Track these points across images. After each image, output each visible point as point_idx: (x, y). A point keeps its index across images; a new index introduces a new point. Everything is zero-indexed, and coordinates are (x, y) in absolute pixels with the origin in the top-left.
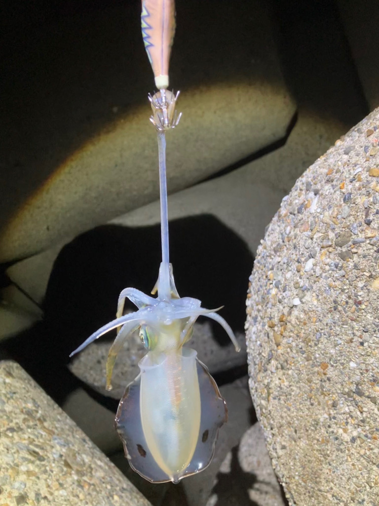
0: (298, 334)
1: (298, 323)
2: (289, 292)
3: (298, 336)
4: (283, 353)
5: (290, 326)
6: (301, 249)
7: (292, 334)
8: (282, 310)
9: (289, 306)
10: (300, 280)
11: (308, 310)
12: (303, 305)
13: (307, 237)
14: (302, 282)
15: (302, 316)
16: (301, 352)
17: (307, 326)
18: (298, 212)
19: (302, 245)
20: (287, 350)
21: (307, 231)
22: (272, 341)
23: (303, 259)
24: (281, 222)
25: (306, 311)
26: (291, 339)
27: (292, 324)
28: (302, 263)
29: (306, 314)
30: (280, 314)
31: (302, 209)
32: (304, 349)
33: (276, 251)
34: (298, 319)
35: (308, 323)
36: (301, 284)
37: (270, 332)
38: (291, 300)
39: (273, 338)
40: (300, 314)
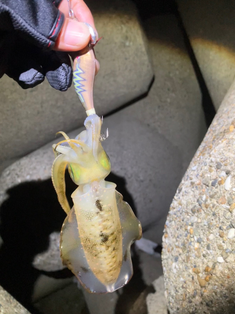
0: (222, 284)
1: (223, 276)
2: (213, 251)
3: (222, 285)
4: (208, 295)
5: (216, 277)
6: (221, 218)
7: (217, 283)
8: (207, 264)
9: (213, 262)
10: (223, 244)
11: (231, 268)
12: (227, 264)
13: (225, 209)
14: (226, 246)
15: (226, 272)
16: (224, 296)
17: (230, 279)
18: (212, 185)
19: (221, 215)
20: (212, 294)
21: (224, 204)
22: (197, 283)
23: (225, 227)
24: (195, 188)
25: (230, 268)
26: (216, 287)
27: (217, 277)
28: (224, 231)
29: (229, 270)
30: (205, 266)
31: (215, 184)
32: (227, 295)
33: (193, 211)
34: (222, 273)
35: (231, 277)
36: (225, 247)
37: (194, 276)
38: (215, 258)
39: (197, 280)
40: (224, 270)
